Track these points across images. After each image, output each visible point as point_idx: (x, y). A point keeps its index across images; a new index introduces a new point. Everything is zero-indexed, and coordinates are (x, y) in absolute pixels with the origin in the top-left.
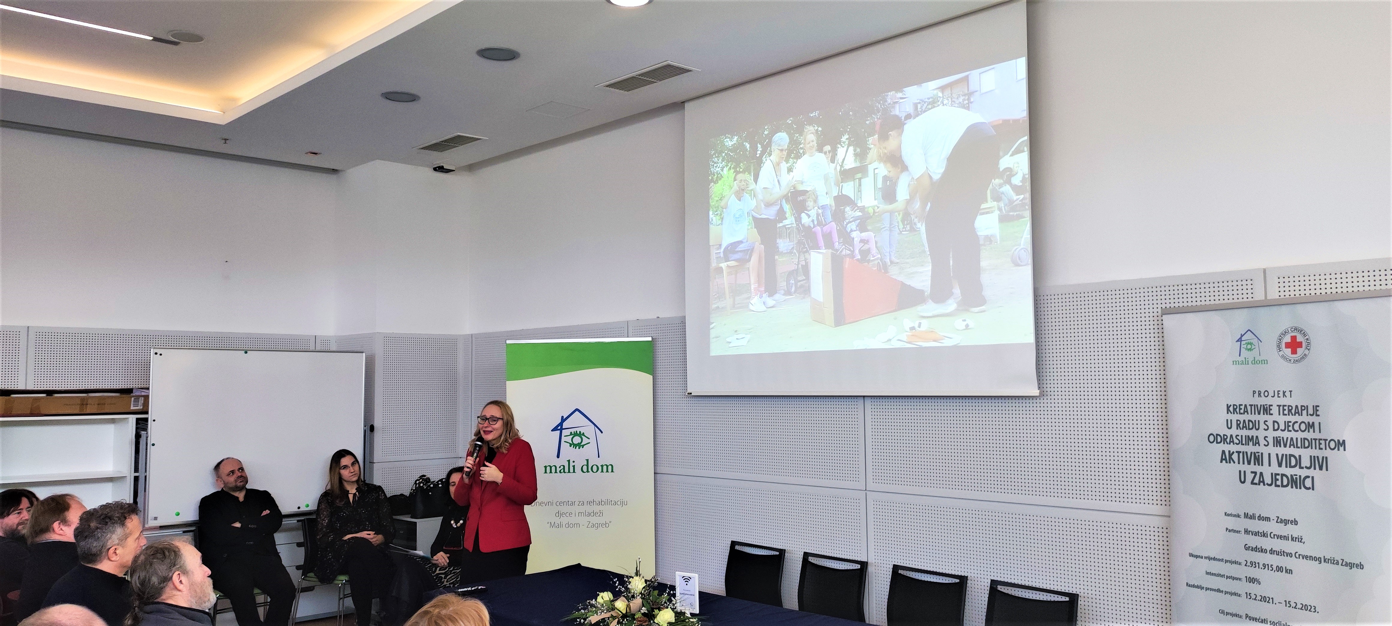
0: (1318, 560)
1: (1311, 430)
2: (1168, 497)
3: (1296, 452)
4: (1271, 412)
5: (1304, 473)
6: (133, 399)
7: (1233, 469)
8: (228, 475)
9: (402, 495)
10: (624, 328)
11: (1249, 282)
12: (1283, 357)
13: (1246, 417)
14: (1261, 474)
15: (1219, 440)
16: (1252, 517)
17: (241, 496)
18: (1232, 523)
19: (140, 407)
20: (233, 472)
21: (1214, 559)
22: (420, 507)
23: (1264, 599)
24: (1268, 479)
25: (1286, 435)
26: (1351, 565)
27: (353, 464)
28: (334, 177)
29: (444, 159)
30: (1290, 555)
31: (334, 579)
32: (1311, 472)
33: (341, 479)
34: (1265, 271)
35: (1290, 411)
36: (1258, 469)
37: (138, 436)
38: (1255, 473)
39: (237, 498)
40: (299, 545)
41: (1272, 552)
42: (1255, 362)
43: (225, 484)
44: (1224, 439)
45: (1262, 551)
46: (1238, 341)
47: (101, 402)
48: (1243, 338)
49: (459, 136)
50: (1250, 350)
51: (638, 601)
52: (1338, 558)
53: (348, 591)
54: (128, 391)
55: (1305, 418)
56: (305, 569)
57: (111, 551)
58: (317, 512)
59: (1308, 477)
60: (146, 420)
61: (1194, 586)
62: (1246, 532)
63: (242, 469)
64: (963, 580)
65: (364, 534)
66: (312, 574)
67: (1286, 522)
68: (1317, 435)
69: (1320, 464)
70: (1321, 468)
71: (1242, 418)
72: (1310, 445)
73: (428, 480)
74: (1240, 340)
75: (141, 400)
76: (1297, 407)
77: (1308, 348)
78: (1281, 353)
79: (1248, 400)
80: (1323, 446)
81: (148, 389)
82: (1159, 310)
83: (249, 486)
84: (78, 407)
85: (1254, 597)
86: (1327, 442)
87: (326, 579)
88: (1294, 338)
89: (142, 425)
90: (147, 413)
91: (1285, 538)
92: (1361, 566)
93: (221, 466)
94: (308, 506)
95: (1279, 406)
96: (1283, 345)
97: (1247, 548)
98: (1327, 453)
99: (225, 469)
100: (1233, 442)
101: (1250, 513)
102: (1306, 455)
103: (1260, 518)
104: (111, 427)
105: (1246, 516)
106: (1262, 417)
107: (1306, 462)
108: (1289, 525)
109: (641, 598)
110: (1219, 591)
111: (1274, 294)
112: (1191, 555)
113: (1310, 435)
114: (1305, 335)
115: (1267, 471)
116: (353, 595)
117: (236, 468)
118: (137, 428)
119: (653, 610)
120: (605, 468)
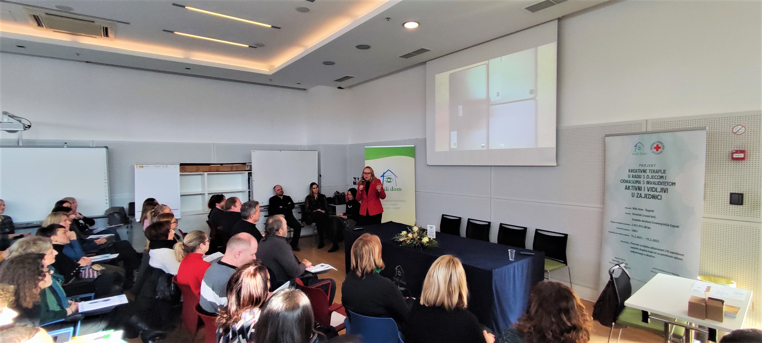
0: (661, 224)
1: (662, 179)
2: (603, 202)
3: (655, 186)
4: (647, 172)
5: (658, 194)
6: (246, 166)
7: (629, 192)
8: (278, 191)
9: (330, 197)
10: (404, 142)
11: (640, 125)
12: (653, 152)
13: (636, 174)
14: (641, 194)
15: (625, 182)
16: (636, 209)
17: (282, 197)
18: (628, 211)
19: (248, 169)
20: (279, 190)
21: (620, 223)
22: (337, 201)
23: (639, 237)
24: (643, 196)
25: (652, 180)
26: (674, 226)
27: (317, 188)
28: (304, 91)
29: (342, 84)
30: (650, 222)
31: (311, 224)
32: (661, 194)
33: (313, 192)
34: (647, 120)
35: (654, 172)
36: (639, 192)
37: (249, 178)
38: (638, 194)
39: (281, 198)
40: (299, 213)
41: (643, 221)
42: (641, 154)
43: (277, 193)
44: (627, 182)
45: (639, 221)
46: (635, 146)
47: (237, 167)
48: (637, 145)
49: (347, 76)
50: (639, 149)
51: (416, 235)
52: (669, 224)
53: (316, 228)
54: (245, 164)
55: (660, 174)
56: (302, 220)
57: (252, 216)
58: (305, 202)
59: (659, 195)
60: (251, 173)
61: (611, 232)
62: (633, 214)
63: (282, 189)
64: (525, 229)
65: (319, 210)
66: (304, 222)
67: (649, 211)
68: (664, 180)
69: (665, 191)
70: (665, 192)
71: (634, 174)
72: (661, 184)
73: (338, 193)
74: (636, 146)
75: (249, 166)
76: (657, 170)
77: (663, 149)
78: (652, 151)
79: (637, 167)
80: (666, 184)
81: (251, 163)
82: (604, 135)
83: (284, 194)
84: (230, 169)
85: (634, 236)
86: (668, 183)
87: (309, 223)
88: (658, 145)
89: (250, 174)
90: (251, 170)
91: (649, 216)
92: (678, 227)
93: (276, 187)
94: (301, 201)
95: (650, 170)
96: (653, 148)
97: (633, 220)
98: (668, 187)
99: (277, 188)
100: (630, 182)
101: (635, 207)
102: (659, 187)
103: (639, 209)
104: (240, 175)
105: (634, 208)
106: (642, 174)
107: (659, 190)
108: (650, 212)
109: (417, 233)
110: (621, 234)
111: (650, 129)
112: (611, 222)
113: (661, 180)
114: (662, 144)
115: (643, 193)
116: (317, 229)
117: (280, 189)
118: (248, 176)
119: (421, 237)
120: (398, 190)
